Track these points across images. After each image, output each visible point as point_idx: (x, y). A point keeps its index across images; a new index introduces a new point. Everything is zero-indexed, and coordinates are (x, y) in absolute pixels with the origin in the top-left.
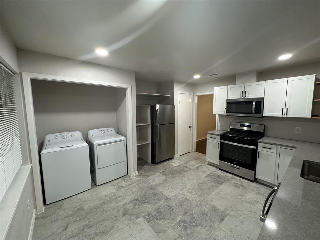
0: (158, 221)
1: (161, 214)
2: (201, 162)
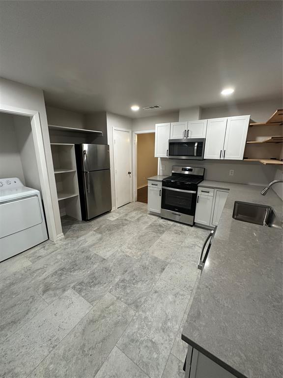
0: (92, 288)
1: (96, 279)
2: (142, 212)
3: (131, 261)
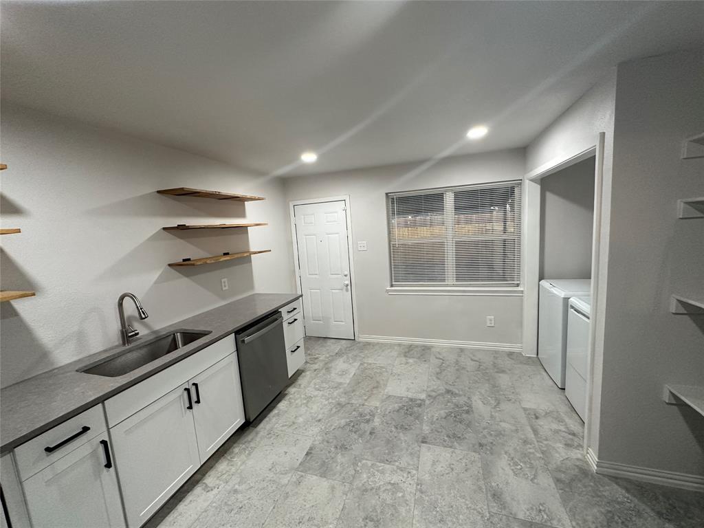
3: (372, 453)
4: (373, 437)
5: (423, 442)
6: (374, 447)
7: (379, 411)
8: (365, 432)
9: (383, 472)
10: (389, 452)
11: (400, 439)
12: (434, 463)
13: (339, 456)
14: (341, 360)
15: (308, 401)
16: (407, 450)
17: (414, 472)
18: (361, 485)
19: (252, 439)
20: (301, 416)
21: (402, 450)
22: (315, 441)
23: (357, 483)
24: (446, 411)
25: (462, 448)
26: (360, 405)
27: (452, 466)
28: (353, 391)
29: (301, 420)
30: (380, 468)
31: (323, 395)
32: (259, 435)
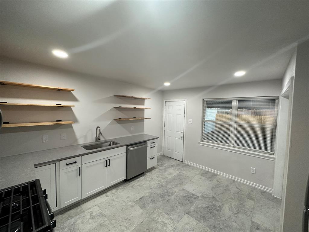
3: (164, 208)
4: (167, 202)
5: (187, 213)
6: (166, 207)
7: (176, 194)
8: (166, 199)
9: (163, 217)
10: (170, 211)
11: (178, 208)
12: (187, 224)
13: (151, 204)
14: (173, 168)
15: (151, 180)
16: (178, 213)
17: (176, 223)
18: (152, 217)
19: (126, 186)
20: (146, 184)
21: (176, 212)
22: (146, 195)
23: (152, 216)
24: (207, 206)
25: (204, 224)
26: (169, 188)
27: (194, 229)
28: (170, 182)
29: (145, 186)
30: (163, 215)
31: (158, 180)
32: (129, 186)
